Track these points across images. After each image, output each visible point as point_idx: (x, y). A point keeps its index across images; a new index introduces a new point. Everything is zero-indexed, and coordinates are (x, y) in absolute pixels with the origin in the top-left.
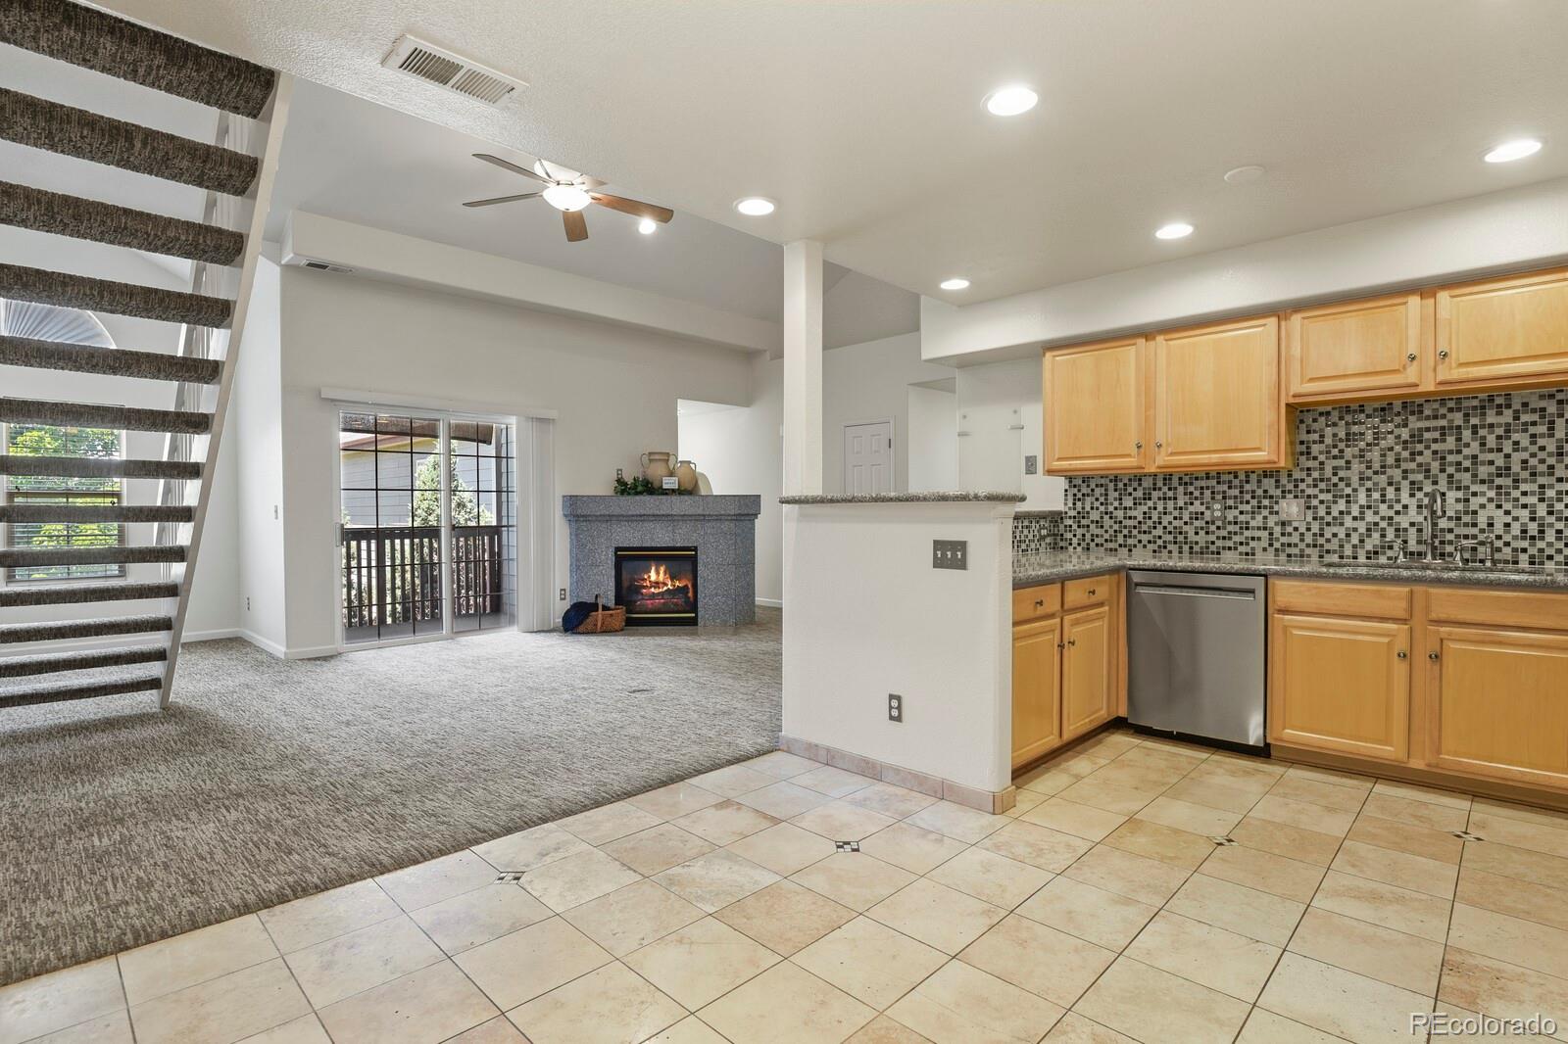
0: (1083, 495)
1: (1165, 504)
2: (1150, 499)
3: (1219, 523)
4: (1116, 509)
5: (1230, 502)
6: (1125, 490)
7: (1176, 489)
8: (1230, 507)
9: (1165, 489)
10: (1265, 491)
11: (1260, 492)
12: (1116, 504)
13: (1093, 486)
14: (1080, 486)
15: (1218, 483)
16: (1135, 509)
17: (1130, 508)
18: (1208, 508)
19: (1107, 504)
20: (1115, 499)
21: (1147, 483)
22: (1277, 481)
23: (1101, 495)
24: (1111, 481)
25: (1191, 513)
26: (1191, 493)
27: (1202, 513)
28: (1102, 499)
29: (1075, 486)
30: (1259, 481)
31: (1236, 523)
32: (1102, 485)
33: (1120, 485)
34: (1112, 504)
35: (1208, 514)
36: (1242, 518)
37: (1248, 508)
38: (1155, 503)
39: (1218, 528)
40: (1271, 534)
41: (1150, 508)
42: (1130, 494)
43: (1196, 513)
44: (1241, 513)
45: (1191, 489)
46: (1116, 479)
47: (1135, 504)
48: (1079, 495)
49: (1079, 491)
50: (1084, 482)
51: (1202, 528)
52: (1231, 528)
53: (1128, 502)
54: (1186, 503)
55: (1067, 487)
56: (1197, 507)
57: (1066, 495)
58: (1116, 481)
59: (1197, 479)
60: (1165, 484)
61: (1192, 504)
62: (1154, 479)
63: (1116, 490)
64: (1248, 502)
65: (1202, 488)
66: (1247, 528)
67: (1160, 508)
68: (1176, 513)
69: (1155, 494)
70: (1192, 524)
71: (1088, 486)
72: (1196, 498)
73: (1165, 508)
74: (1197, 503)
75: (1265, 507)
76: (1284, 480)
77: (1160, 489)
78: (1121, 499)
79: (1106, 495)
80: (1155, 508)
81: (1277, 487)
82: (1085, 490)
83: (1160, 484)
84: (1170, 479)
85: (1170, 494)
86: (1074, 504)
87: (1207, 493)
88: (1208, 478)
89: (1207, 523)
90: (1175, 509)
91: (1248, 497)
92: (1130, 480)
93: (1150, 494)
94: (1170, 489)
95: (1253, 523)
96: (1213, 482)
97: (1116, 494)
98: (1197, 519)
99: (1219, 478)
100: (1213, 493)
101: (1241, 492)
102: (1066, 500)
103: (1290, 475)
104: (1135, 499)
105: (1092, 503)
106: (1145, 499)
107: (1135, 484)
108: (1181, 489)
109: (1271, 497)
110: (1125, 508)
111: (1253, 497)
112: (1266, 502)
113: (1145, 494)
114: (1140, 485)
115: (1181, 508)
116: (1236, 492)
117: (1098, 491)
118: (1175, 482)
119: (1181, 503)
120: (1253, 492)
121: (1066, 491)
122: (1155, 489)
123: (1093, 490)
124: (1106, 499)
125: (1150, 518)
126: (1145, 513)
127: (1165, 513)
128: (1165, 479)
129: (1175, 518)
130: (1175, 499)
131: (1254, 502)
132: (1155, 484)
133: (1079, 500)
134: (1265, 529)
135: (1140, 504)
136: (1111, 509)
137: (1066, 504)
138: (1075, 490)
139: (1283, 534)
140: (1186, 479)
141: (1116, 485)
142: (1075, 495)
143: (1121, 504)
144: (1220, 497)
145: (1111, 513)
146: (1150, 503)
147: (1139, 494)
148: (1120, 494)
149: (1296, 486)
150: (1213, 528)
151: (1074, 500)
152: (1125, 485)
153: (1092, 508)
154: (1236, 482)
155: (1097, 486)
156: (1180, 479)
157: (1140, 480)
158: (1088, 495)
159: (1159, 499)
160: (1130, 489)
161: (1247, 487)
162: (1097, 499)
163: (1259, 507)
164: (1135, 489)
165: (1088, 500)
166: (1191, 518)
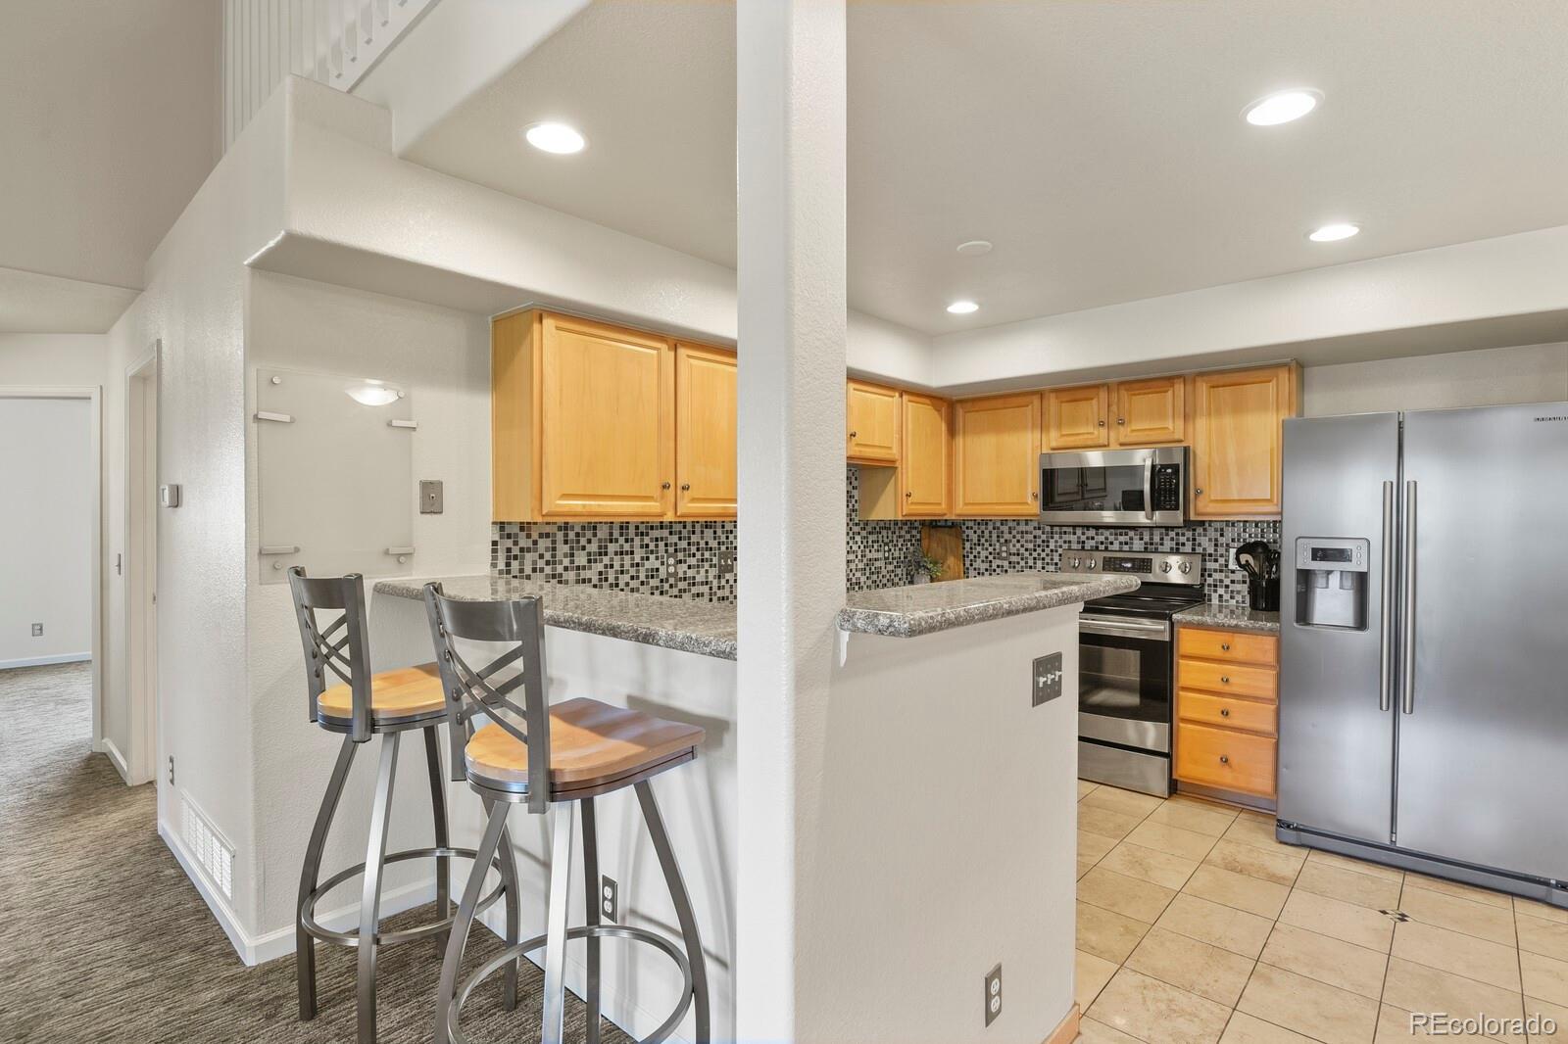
0: (522, 550)
1: (622, 559)
2: (606, 554)
3: (672, 581)
4: (566, 569)
5: (680, 556)
6: (578, 542)
7: (632, 540)
8: (680, 562)
9: (622, 540)
10: (707, 543)
11: (702, 545)
12: (566, 562)
13: (535, 536)
14: (516, 535)
15: (671, 533)
16: (590, 568)
17: (584, 568)
18: (662, 563)
19: (554, 563)
20: (565, 555)
21: (602, 533)
22: (715, 532)
23: (547, 549)
24: (560, 528)
25: (647, 570)
26: (647, 546)
27: (657, 570)
28: (548, 556)
29: (509, 536)
30: (702, 532)
31: (685, 579)
32: (547, 535)
33: (572, 535)
34: (561, 562)
35: (663, 571)
36: (690, 573)
37: (693, 561)
38: (612, 560)
39: (671, 586)
40: (711, 588)
41: (606, 566)
42: (584, 548)
43: (652, 570)
44: (689, 567)
45: (647, 540)
46: (566, 527)
47: (589, 561)
48: (516, 551)
49: (516, 543)
50: (522, 529)
51: (657, 588)
52: (682, 585)
53: (581, 559)
54: (642, 558)
55: (497, 538)
56: (653, 563)
57: (494, 551)
58: (566, 529)
59: (652, 528)
60: (621, 535)
61: (648, 559)
62: (611, 528)
63: (566, 542)
64: (694, 555)
65: (657, 540)
66: (694, 584)
67: (617, 566)
68: (633, 572)
69: (612, 548)
70: (648, 583)
71: (529, 536)
72: (652, 552)
73: (622, 566)
74: (652, 557)
75: (707, 560)
76: (719, 531)
77: (617, 541)
78: (572, 555)
79: (554, 549)
80: (612, 566)
81: (715, 538)
82: (524, 542)
83: (616, 533)
84: (627, 528)
85: (627, 547)
86: (508, 565)
87: (661, 544)
88: (662, 528)
89: (662, 581)
90: (632, 565)
91: (693, 549)
92: (583, 528)
93: (606, 547)
94: (627, 541)
95: (699, 579)
96: (665, 533)
97: (566, 548)
98: (652, 577)
99: (671, 527)
100: (666, 545)
101: (689, 544)
102: (495, 558)
103: (723, 527)
104: (589, 554)
105: (534, 562)
106: (600, 554)
107: (589, 534)
108: (637, 541)
109: (711, 549)
110: (578, 568)
111: (698, 550)
112: (707, 555)
113: (600, 547)
114: (595, 535)
115: (638, 565)
116: (683, 544)
117: (543, 544)
118: (632, 531)
119: (637, 559)
120: (698, 543)
121: (495, 543)
122: (611, 541)
123: (535, 543)
124: (554, 556)
125: (606, 579)
126: (600, 573)
127: (622, 572)
128: (621, 528)
129: (632, 578)
130: (632, 553)
131: (698, 555)
132: (611, 534)
133: (515, 557)
134: (707, 583)
135: (595, 561)
136: (560, 569)
137: (494, 565)
138: (509, 543)
139: (719, 588)
140: (642, 528)
141: (566, 535)
142: (509, 550)
143: (572, 562)
144: (671, 550)
145: (561, 575)
146: (606, 560)
147: (593, 547)
148: (572, 548)
149: (727, 538)
150: (666, 586)
151: (508, 558)
152: (577, 535)
153: (534, 570)
154: (685, 533)
155: (541, 536)
156: (637, 528)
157: (595, 528)
158: (529, 550)
159: (616, 553)
160: (583, 542)
161: (694, 538)
162: (541, 556)
163: (702, 560)
164: (589, 541)
165: (529, 557)
166: (647, 577)
